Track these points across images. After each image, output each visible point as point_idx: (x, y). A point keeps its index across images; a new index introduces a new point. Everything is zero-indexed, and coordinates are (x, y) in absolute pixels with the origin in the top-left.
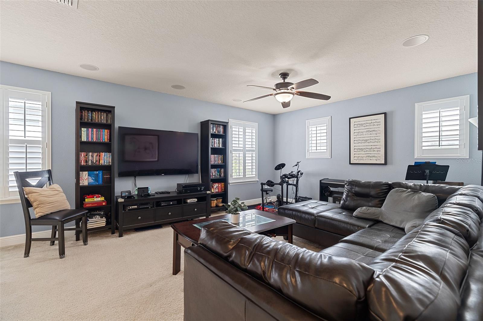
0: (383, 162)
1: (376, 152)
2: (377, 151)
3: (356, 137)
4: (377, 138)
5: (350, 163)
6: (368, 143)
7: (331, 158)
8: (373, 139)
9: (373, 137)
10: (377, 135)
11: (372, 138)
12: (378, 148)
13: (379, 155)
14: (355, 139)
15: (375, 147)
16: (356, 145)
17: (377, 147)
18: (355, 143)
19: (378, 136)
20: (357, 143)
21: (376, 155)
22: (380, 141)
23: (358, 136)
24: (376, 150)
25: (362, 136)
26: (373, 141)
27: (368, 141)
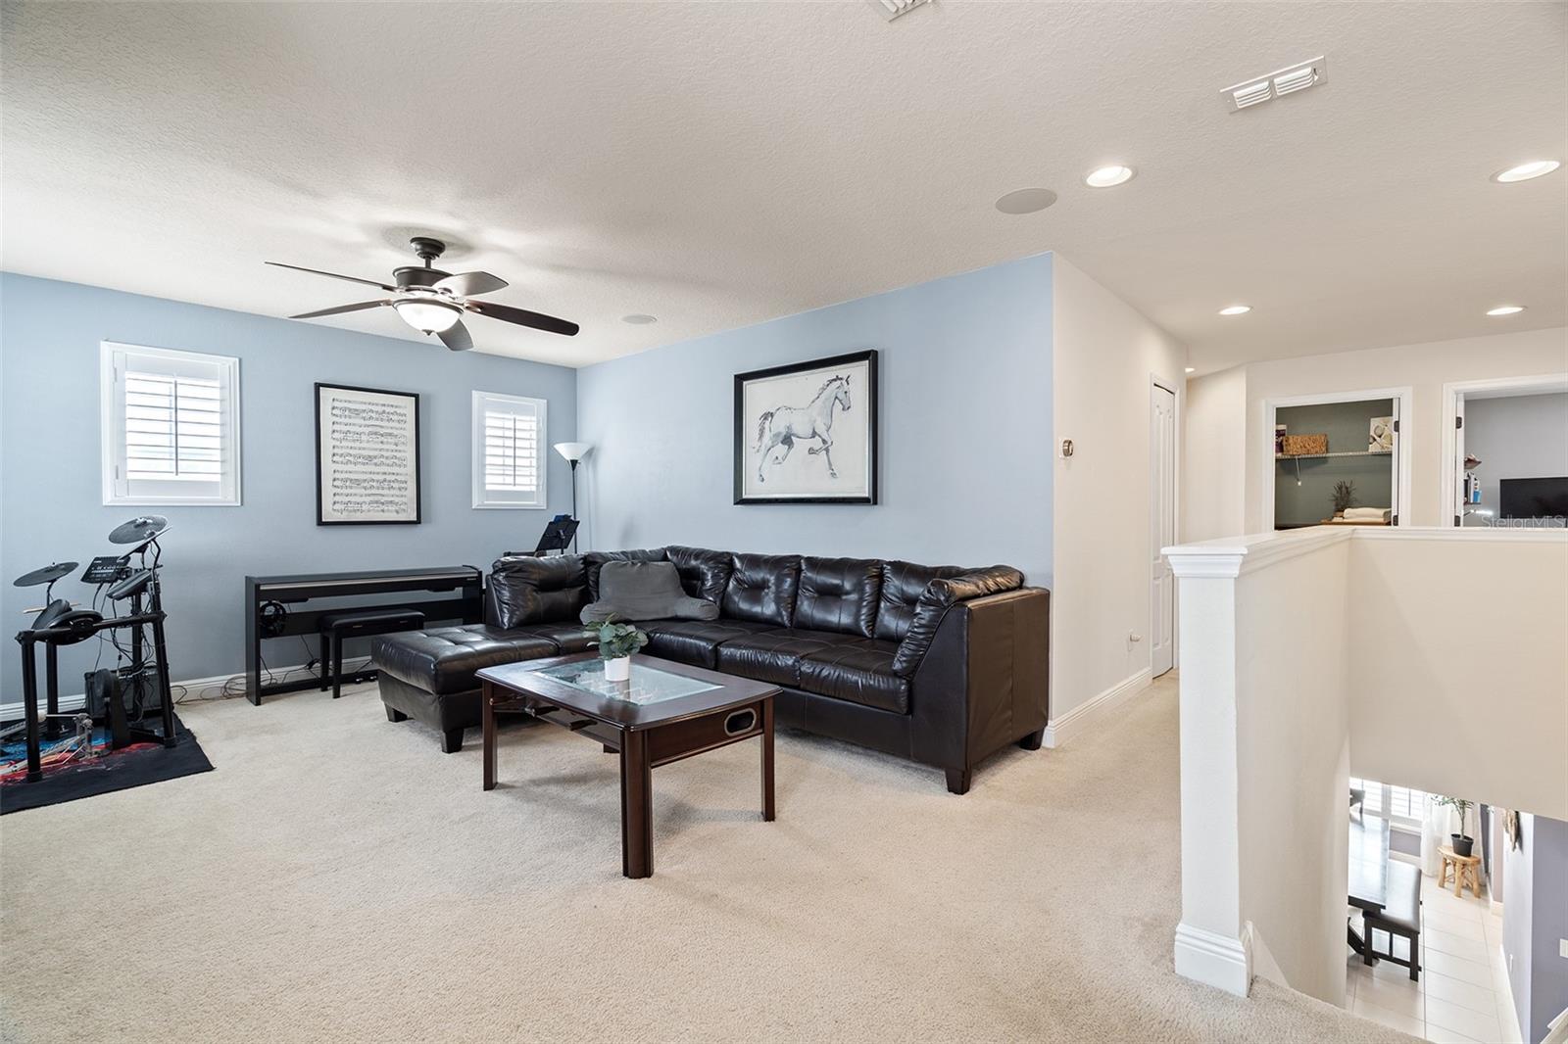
0: (414, 518)
1: (398, 492)
2: (400, 489)
3: (338, 443)
4: (398, 455)
5: (320, 523)
6: (376, 464)
7: (242, 505)
8: (387, 458)
9: (387, 450)
10: (398, 448)
11: (385, 454)
12: (402, 482)
13: (404, 500)
14: (336, 451)
15: (393, 478)
16: (340, 470)
17: (399, 478)
18: (338, 463)
19: (400, 451)
20: (342, 463)
21: (396, 500)
22: (405, 463)
23: (344, 444)
24: (395, 485)
25: (357, 444)
26: (388, 462)
27: (375, 461)
